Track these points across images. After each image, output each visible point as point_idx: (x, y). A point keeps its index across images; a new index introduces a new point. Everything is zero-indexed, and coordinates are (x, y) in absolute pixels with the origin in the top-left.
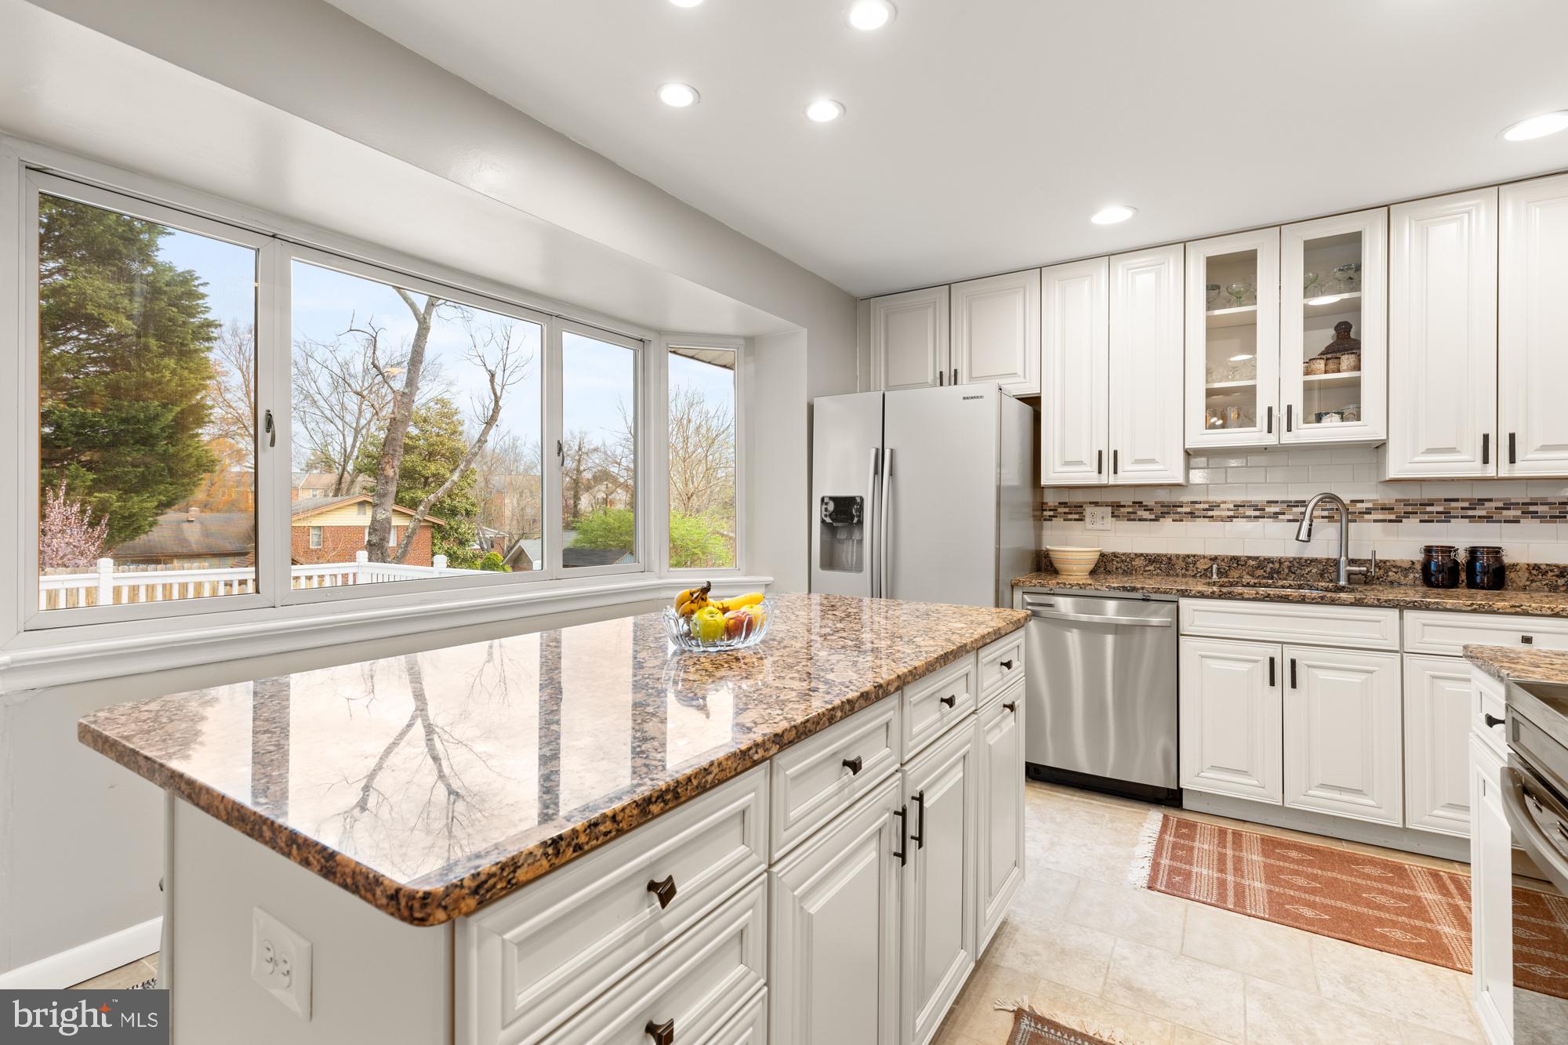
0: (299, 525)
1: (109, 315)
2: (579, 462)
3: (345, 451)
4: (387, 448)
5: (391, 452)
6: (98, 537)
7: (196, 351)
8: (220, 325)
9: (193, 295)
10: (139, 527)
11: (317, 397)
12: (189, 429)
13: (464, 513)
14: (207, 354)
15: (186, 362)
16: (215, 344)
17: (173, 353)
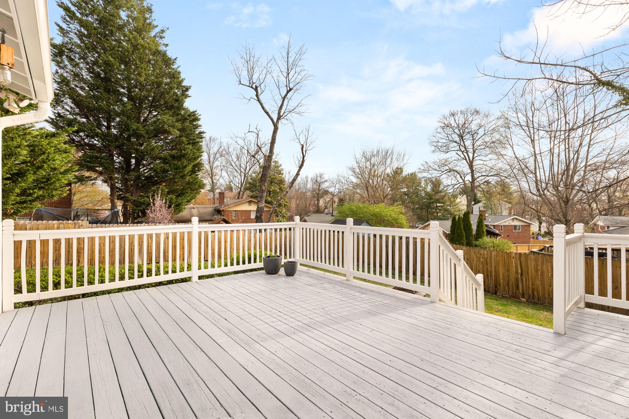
0: (230, 209)
1: (171, 129)
2: (319, 186)
3: (241, 182)
4: (262, 179)
5: (264, 180)
6: (171, 212)
7: (198, 142)
8: (205, 133)
9: (197, 119)
10: (181, 210)
11: (232, 162)
12: (196, 173)
13: (283, 205)
14: (201, 144)
15: (195, 147)
16: (203, 140)
17: (191, 143)
